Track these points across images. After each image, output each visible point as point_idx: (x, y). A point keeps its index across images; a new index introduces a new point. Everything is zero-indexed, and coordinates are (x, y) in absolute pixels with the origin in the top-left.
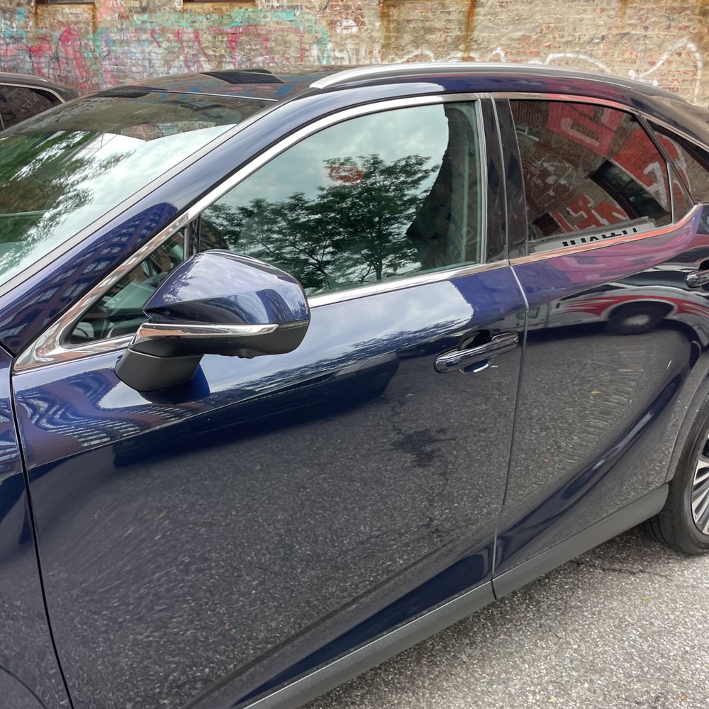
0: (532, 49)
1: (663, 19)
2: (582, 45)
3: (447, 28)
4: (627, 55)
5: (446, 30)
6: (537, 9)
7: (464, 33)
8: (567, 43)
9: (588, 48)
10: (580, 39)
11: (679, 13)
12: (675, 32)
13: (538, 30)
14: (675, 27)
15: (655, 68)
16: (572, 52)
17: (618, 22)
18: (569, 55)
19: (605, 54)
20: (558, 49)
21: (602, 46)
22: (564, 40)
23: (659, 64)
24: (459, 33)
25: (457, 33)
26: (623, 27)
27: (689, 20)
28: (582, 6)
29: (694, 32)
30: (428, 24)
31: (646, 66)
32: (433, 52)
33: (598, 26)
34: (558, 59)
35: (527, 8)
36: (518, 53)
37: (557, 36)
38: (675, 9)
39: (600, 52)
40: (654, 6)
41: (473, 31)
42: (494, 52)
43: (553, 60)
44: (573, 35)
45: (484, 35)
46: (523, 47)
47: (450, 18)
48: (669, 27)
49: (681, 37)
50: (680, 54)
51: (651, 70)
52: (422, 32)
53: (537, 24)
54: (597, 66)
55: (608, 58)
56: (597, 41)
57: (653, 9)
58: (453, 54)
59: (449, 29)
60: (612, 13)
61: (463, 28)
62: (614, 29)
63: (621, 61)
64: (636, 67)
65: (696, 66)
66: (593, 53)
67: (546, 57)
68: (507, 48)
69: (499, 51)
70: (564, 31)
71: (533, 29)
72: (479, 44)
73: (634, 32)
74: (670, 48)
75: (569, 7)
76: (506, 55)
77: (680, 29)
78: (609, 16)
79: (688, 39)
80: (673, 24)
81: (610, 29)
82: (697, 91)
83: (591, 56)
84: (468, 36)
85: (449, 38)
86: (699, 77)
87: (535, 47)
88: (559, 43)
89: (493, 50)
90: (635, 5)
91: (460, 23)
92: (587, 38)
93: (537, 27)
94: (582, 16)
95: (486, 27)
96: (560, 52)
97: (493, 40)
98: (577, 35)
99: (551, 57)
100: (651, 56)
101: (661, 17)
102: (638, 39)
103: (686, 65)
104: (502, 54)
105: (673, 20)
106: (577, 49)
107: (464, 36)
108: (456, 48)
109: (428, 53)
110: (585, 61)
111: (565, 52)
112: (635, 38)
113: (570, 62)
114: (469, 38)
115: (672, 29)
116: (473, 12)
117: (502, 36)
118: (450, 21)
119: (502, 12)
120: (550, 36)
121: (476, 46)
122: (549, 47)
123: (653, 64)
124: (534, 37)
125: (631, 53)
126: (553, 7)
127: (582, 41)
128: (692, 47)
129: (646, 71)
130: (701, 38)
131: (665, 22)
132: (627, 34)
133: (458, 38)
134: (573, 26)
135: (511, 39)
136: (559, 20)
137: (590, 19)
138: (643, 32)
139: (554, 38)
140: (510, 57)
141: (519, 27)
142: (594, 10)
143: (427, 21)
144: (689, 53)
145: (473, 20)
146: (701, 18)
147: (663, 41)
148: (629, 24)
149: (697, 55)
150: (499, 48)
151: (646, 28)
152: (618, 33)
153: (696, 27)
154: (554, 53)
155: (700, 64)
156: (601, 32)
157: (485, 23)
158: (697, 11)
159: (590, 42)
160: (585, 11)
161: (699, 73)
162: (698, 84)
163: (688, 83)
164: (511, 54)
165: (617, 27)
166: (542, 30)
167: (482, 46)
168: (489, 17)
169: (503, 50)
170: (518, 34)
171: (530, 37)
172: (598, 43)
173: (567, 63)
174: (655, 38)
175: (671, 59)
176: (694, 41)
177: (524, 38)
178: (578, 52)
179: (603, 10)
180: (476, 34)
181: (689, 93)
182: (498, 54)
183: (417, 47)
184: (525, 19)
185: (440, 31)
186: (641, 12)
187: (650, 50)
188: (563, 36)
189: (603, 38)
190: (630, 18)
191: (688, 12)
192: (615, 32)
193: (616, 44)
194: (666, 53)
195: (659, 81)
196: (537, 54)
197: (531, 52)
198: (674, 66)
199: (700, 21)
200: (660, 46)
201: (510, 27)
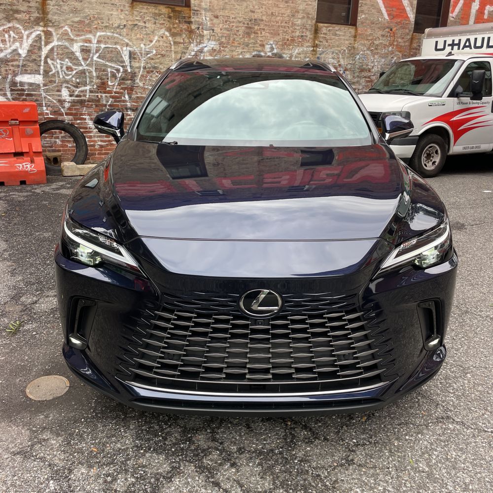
0: (86, 29)
1: (152, 19)
2: (115, 29)
3: (29, 11)
4: (138, 36)
5: (29, 12)
6: (85, 5)
7: (42, 15)
8: (106, 27)
9: (118, 31)
10: (112, 25)
11: (159, 16)
12: (158, 25)
13: (88, 18)
14: (158, 23)
15: (153, 43)
16: (110, 32)
17: (131, 18)
18: (108, 34)
19: (127, 35)
20: (101, 29)
21: (125, 30)
22: (104, 25)
23: (154, 41)
24: (38, 15)
25: (36, 15)
26: (134, 21)
27: (164, 20)
28: (111, 7)
29: (167, 26)
30: (15, 7)
31: (148, 42)
32: (21, 26)
33: (121, 19)
34: (103, 36)
35: (79, 4)
36: (79, 31)
37: (100, 22)
38: (156, 13)
39: (125, 34)
40: (147, 11)
41: (47, 15)
42: (64, 29)
43: (100, 36)
44: (108, 23)
45: (55, 17)
46: (81, 27)
47: (30, 5)
48: (155, 23)
49: (161, 28)
50: (162, 37)
51: (151, 45)
52: (11, 13)
53: (87, 15)
54: (124, 41)
55: (129, 37)
56: (122, 27)
57: (146, 13)
58: (36, 28)
59: (31, 12)
60: (127, 12)
61: (41, 12)
62: (129, 21)
63: (136, 39)
64: (144, 42)
65: (171, 44)
66: (121, 33)
67: (96, 34)
68: (71, 26)
69: (66, 28)
70: (103, 20)
71: (86, 17)
72: (53, 23)
73: (139, 24)
74: (158, 34)
75: (103, 7)
76: (71, 31)
77: (160, 24)
78: (125, 14)
79: (165, 30)
80: (157, 21)
81: (127, 21)
82: (173, 56)
83: (120, 35)
84: (45, 17)
85: (31, 18)
86: (173, 49)
87: (88, 28)
88: (102, 26)
89: (62, 27)
90: (137, 9)
91: (38, 9)
92: (116, 25)
93: (87, 16)
94: (111, 12)
95: (56, 13)
96: (103, 32)
97: (62, 21)
98: (111, 22)
99: (98, 34)
100: (150, 37)
101: (151, 17)
102: (142, 28)
103: (166, 43)
104: (69, 30)
105: (157, 19)
106: (112, 31)
107: (41, 17)
108: (38, 24)
109: (18, 26)
110: (118, 38)
111: (106, 32)
112: (141, 27)
113: (110, 38)
114: (46, 19)
115: (157, 24)
116: (45, 3)
117: (67, 19)
118: (30, 7)
119: (64, 5)
120: (96, 22)
121: (51, 24)
122: (96, 28)
123: (151, 41)
124: (87, 22)
125: (140, 35)
126: (94, 5)
127: (114, 26)
128: (167, 34)
129: (149, 45)
130: (171, 30)
131: (153, 21)
132: (136, 25)
133: (38, 18)
134: (107, 18)
135: (73, 22)
136: (99, 14)
137: (116, 15)
138: (143, 24)
139: (99, 23)
140: (75, 32)
141: (77, 15)
142: (117, 10)
143: (14, 5)
144: (167, 37)
145: (46, 8)
146: (169, 19)
147: (154, 30)
148: (137, 20)
149: (170, 38)
150: (66, 26)
151: (145, 22)
152: (132, 23)
153: (167, 24)
154: (100, 32)
155: (172, 43)
156: (124, 22)
157: (55, 11)
158: (167, 16)
159: (118, 27)
160: (112, 10)
161: (173, 47)
162: (173, 53)
163: (169, 52)
164: (75, 31)
165: (131, 21)
166: (91, 18)
167: (55, 24)
168: (56, 7)
169: (69, 28)
170: (77, 19)
171: (84, 21)
172: (123, 28)
173: (108, 38)
174: (150, 28)
175: (159, 39)
176: (168, 31)
177: (80, 22)
178: (113, 32)
179: (122, 11)
180: (50, 16)
181: (170, 57)
182: (66, 30)
183: (9, 22)
184: (80, 11)
185: (24, 12)
186: (141, 14)
187: (149, 34)
188: (103, 23)
189: (125, 26)
190: (136, 16)
191: (163, 16)
192: (130, 23)
193: (132, 30)
194: (157, 36)
195: (156, 50)
196: (90, 32)
197: (86, 30)
198: (161, 43)
199: (169, 21)
200: (153, 32)
201: (71, 15)
